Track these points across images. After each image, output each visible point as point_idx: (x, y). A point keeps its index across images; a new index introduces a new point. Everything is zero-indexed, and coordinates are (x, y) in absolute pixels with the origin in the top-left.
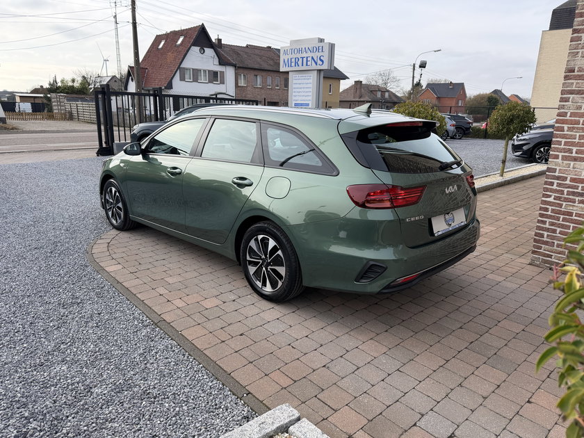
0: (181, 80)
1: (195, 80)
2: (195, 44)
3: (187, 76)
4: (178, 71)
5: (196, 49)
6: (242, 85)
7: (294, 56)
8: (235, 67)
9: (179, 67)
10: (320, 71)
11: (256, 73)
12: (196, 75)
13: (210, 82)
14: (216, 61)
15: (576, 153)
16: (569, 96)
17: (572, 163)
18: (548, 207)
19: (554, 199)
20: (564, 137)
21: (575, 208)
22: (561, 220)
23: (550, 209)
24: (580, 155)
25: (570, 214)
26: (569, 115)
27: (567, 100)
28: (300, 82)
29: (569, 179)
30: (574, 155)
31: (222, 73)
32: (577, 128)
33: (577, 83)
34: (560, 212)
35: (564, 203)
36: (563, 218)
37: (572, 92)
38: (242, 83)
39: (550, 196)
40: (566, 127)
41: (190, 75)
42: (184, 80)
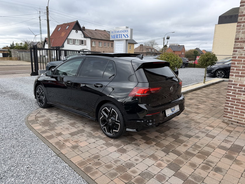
0: (68, 44)
1: (74, 44)
2: (73, 29)
3: (70, 42)
4: (67, 40)
5: (74, 31)
6: (94, 46)
7: (116, 34)
8: (91, 38)
9: (67, 38)
10: (127, 40)
11: (100, 41)
12: (74, 42)
13: (80, 44)
14: (83, 36)
15: (241, 74)
16: (237, 49)
17: (239, 78)
18: (230, 97)
19: (232, 93)
20: (235, 67)
21: (241, 97)
22: (236, 102)
23: (231, 98)
24: (243, 75)
25: (240, 100)
26: (237, 57)
27: (236, 51)
28: (118, 44)
29: (238, 85)
30: (240, 74)
31: (85, 41)
32: (241, 63)
33: (240, 44)
34: (235, 99)
35: (237, 95)
36: (237, 102)
37: (238, 48)
38: (94, 45)
39: (230, 92)
40: (236, 63)
41: (72, 41)
42: (69, 44)
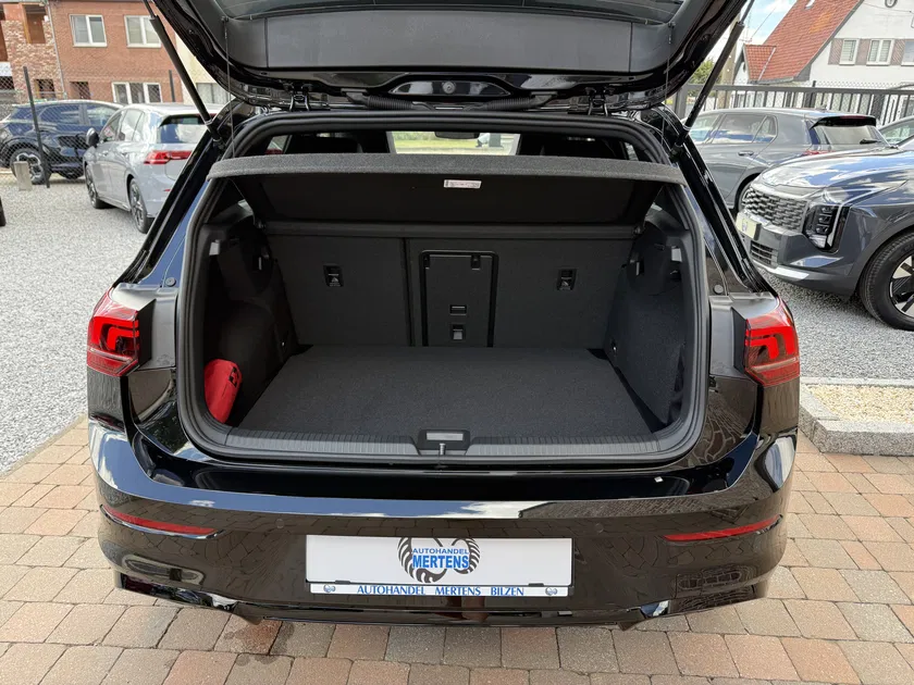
0: (830, 63)
1: (861, 61)
3: (845, 55)
4: (829, 46)
9: (832, 38)
12: (864, 52)
13: (896, 61)
41: (852, 52)
42: (837, 63)
